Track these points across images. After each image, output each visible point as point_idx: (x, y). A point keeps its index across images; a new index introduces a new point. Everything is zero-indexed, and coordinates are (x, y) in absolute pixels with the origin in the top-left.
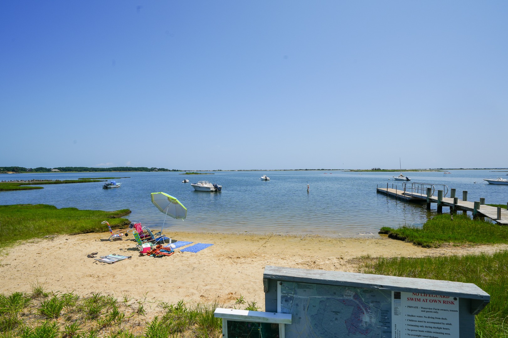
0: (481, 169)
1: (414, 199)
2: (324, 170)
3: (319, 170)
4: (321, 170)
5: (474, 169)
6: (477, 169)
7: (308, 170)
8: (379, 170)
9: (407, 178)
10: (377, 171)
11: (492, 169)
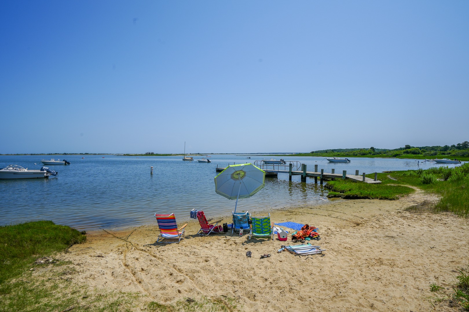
0: (225, 154)
1: (268, 174)
2: (88, 154)
3: (82, 154)
4: (85, 154)
5: (220, 154)
6: (222, 154)
7: (68, 154)
8: (152, 154)
9: (208, 160)
10: (151, 155)
11: (231, 154)
